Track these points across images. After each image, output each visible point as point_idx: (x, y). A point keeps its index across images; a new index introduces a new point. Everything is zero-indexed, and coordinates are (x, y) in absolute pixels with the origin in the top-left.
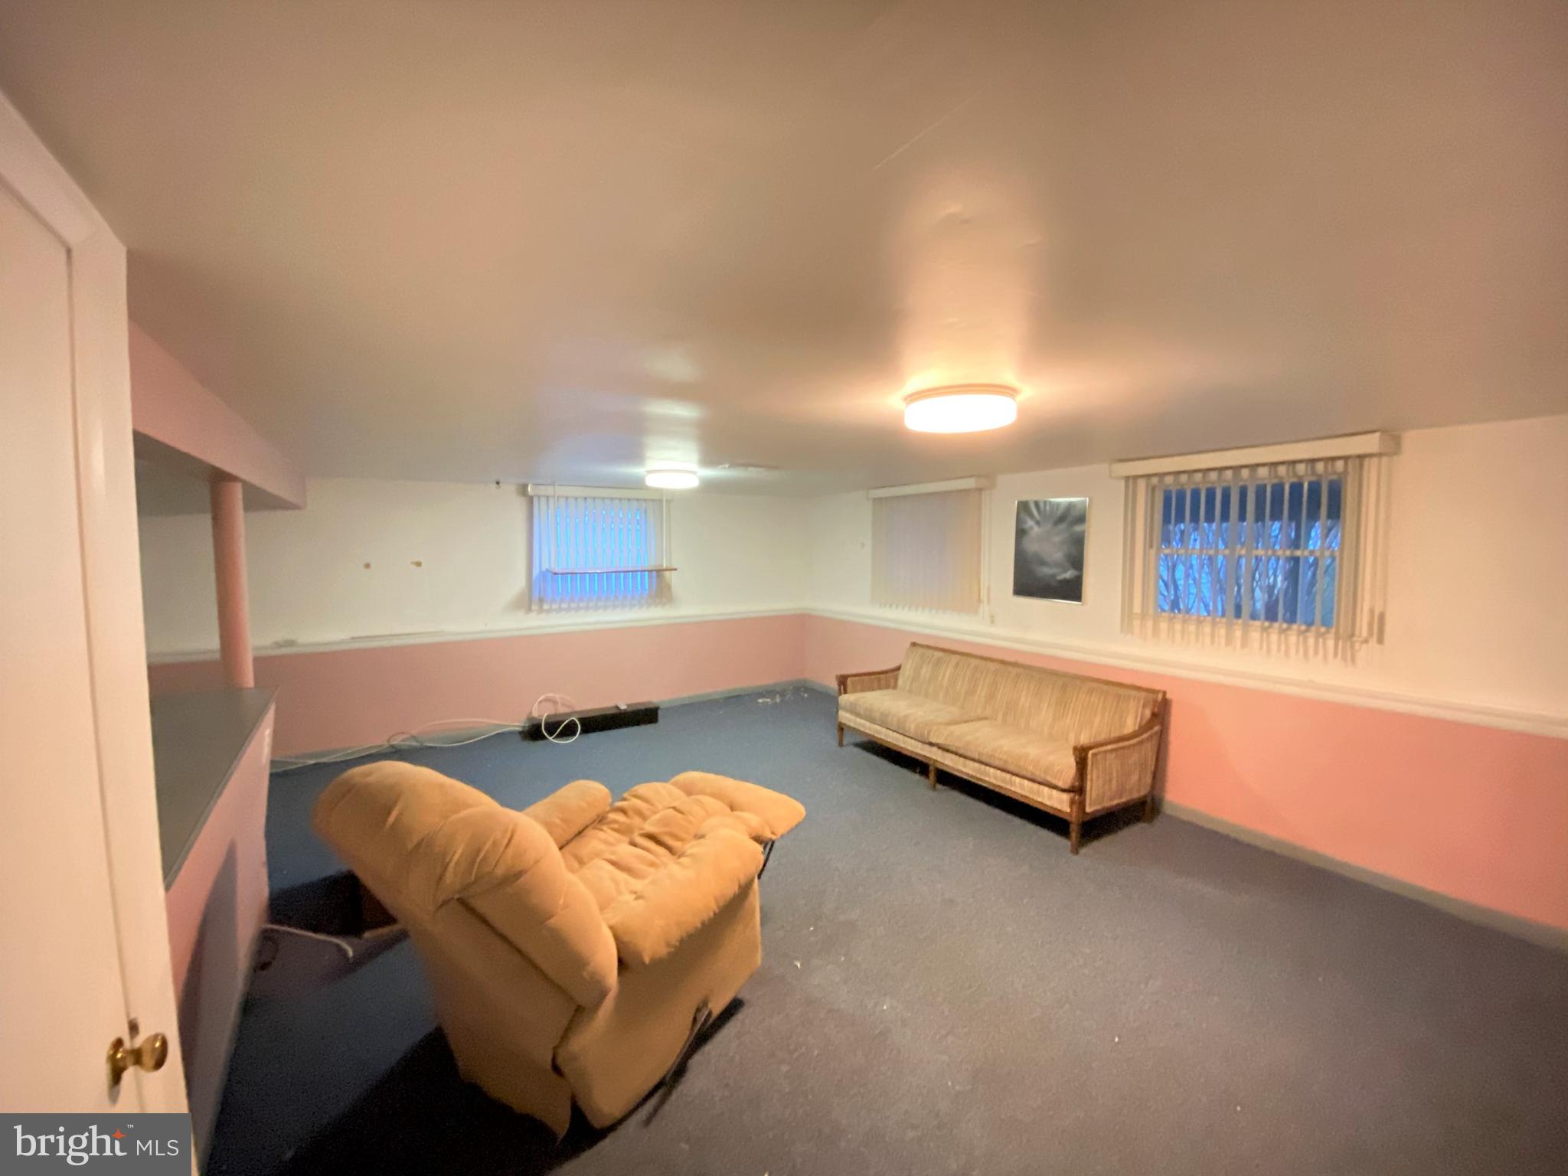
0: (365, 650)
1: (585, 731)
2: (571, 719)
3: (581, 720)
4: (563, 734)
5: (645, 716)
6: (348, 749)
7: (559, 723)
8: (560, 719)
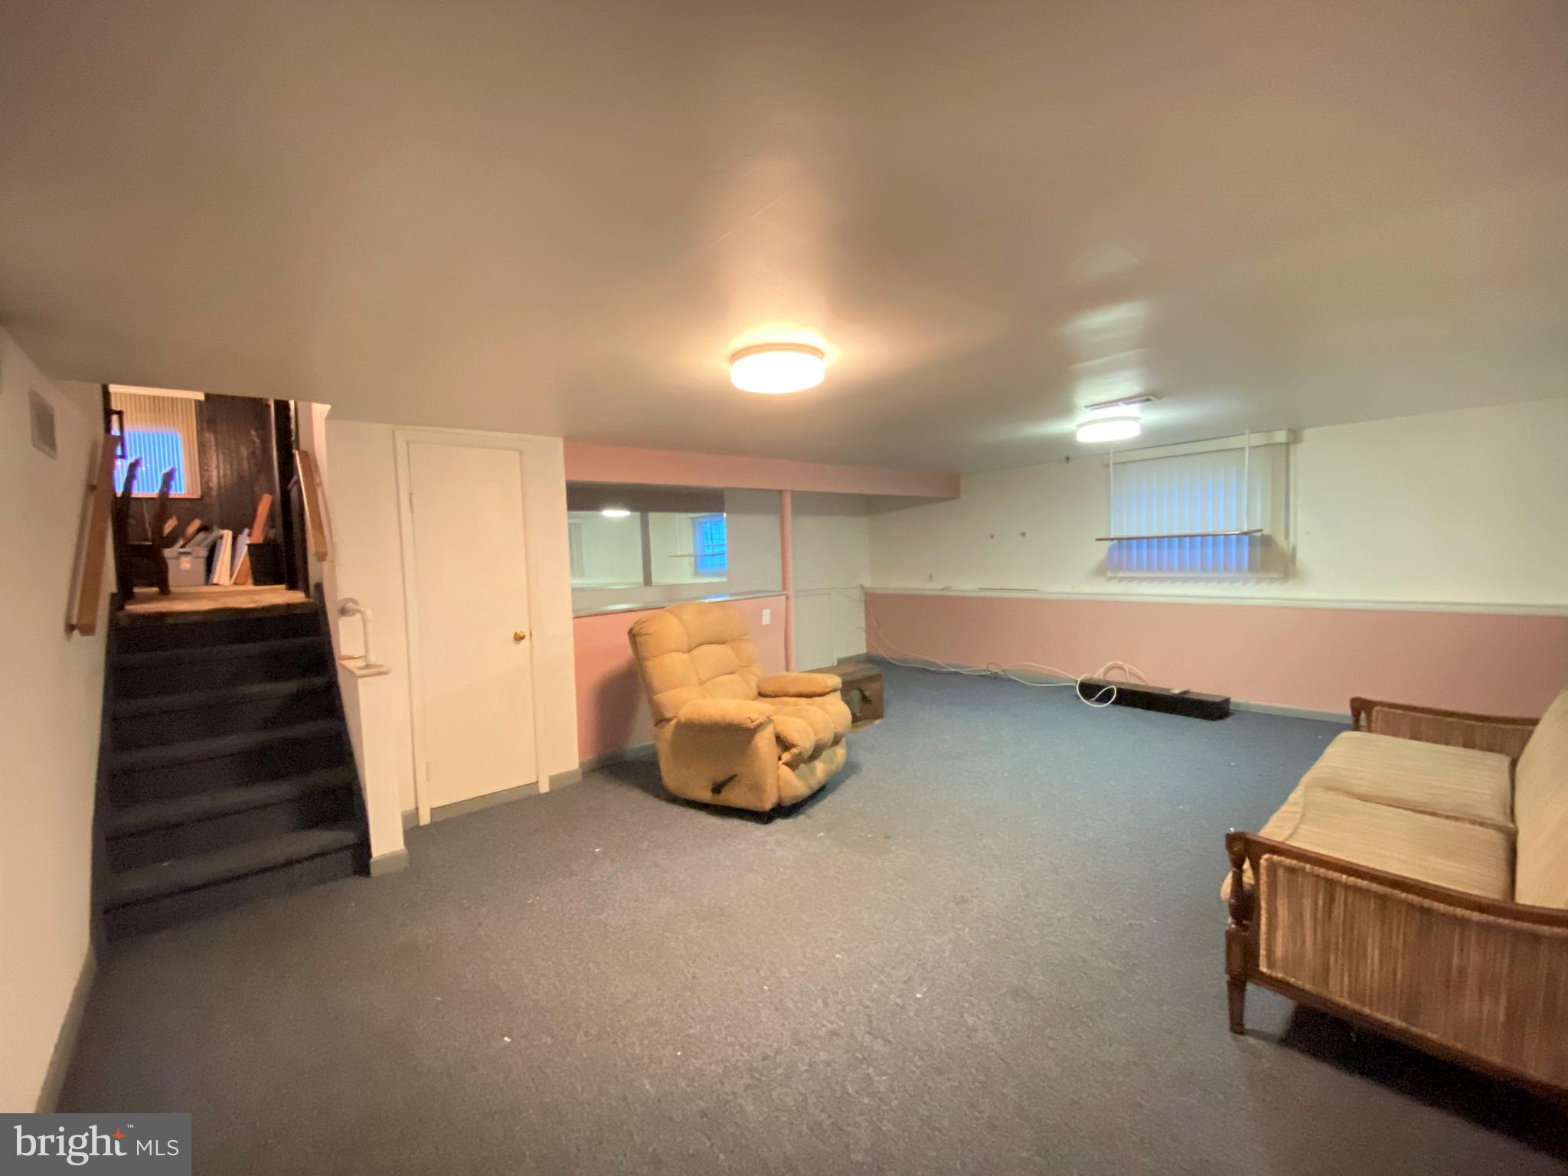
0: (991, 599)
1: (1117, 702)
2: (1111, 687)
3: (1119, 690)
4: (1101, 700)
5: (1213, 710)
6: (968, 668)
7: (1100, 688)
8: (1101, 684)
